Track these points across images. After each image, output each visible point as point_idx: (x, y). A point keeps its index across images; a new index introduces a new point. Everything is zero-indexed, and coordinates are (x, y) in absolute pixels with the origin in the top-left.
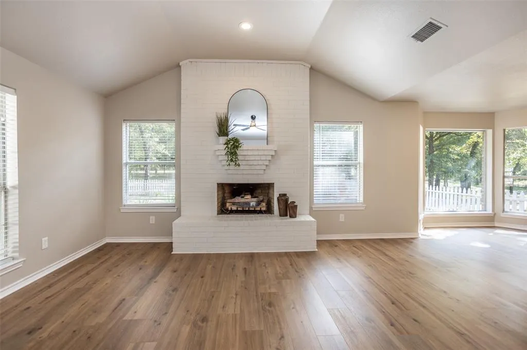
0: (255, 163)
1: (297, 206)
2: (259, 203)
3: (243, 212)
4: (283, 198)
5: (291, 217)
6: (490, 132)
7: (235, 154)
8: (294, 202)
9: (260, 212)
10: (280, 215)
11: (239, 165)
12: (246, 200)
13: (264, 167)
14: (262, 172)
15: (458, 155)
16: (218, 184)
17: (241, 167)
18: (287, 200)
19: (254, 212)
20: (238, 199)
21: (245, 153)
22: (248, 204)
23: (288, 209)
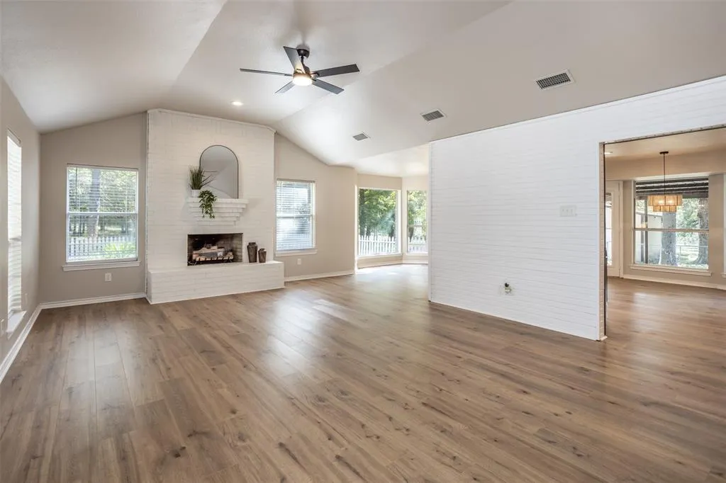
0: (227, 215)
1: (265, 252)
2: (225, 254)
3: (212, 262)
4: (252, 247)
5: (261, 262)
6: (399, 191)
7: (210, 206)
8: (263, 249)
9: (228, 261)
10: (250, 262)
11: (214, 217)
12: (213, 251)
13: (235, 219)
14: (233, 223)
15: (385, 206)
16: (189, 235)
17: (216, 219)
18: (256, 248)
19: (222, 261)
20: (204, 250)
21: (220, 206)
22: (216, 254)
23: (257, 254)
